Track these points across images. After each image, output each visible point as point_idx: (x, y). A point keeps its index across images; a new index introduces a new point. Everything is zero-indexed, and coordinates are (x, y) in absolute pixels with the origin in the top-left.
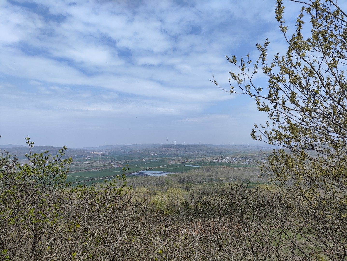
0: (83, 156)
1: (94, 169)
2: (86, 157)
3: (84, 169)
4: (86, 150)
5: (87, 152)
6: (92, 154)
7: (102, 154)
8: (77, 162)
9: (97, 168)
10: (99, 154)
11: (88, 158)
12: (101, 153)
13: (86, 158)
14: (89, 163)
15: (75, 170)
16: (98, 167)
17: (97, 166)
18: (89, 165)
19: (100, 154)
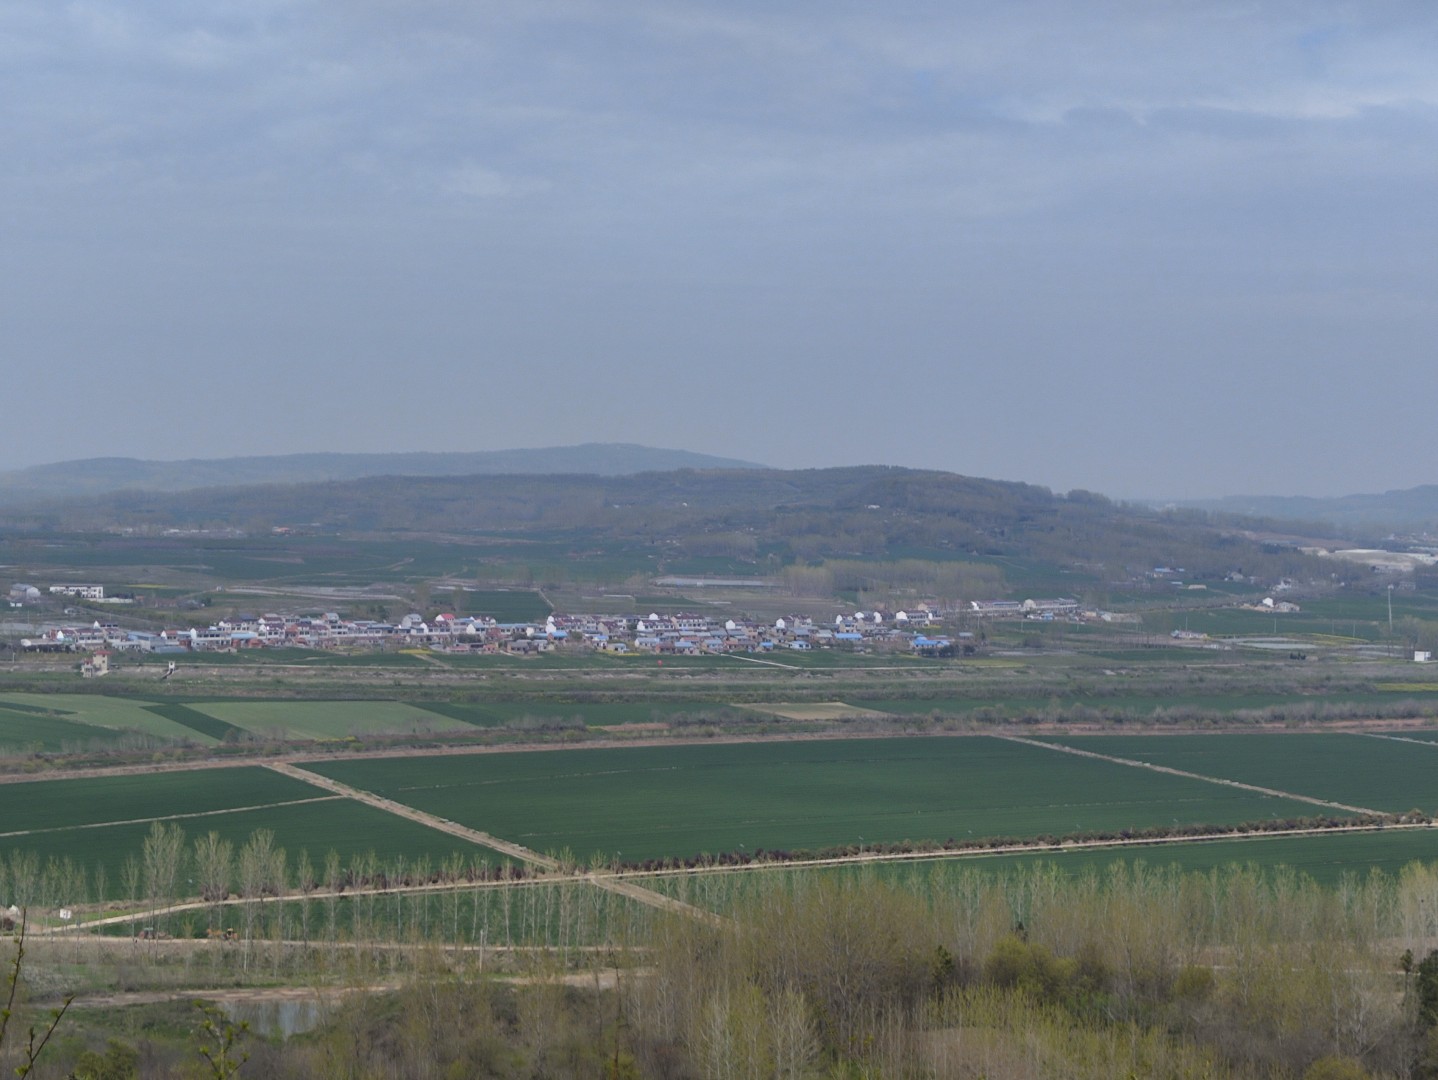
0: (1237, 577)
1: (1354, 716)
2: (1264, 590)
3: (1257, 713)
4: (1260, 525)
5: (1272, 540)
6: (1322, 568)
7: (1420, 570)
8: (1187, 638)
9: (1385, 708)
10: (1392, 565)
11: (1285, 608)
12: (1405, 563)
13: (1269, 601)
14: (1298, 657)
15: (1173, 711)
16: (1401, 706)
17: (1381, 687)
18: (1307, 671)
19: (1399, 573)
